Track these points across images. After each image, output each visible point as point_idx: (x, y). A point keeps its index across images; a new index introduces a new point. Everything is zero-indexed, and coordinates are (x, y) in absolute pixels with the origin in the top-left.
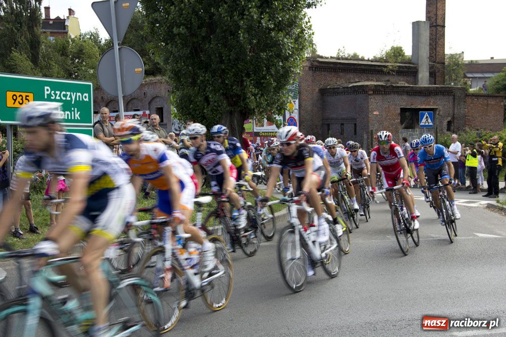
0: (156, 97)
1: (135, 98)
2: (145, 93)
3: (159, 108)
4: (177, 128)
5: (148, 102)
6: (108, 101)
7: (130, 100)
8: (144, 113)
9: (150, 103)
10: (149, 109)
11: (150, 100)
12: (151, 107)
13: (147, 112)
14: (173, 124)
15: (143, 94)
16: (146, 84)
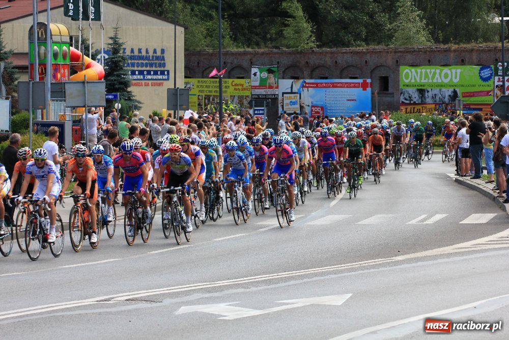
0: (380, 66)
1: (352, 66)
2: (366, 61)
3: (384, 77)
4: (407, 98)
5: (370, 71)
6: (315, 67)
7: (345, 68)
8: (365, 81)
9: (372, 72)
10: (371, 78)
11: (372, 68)
12: (373, 75)
13: (369, 81)
14: (401, 93)
15: (364, 61)
16: (368, 53)
